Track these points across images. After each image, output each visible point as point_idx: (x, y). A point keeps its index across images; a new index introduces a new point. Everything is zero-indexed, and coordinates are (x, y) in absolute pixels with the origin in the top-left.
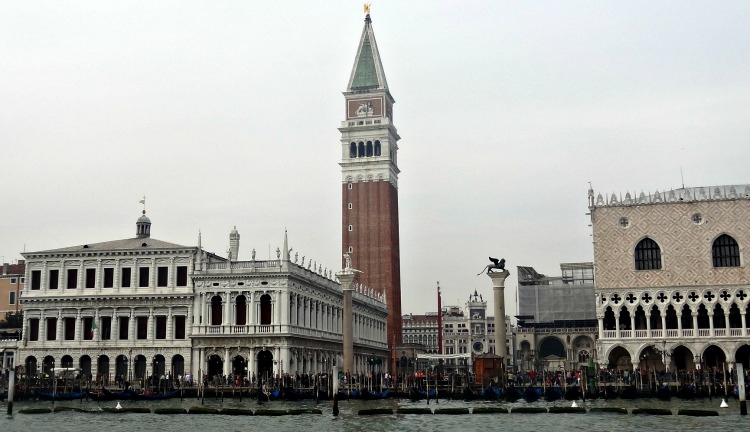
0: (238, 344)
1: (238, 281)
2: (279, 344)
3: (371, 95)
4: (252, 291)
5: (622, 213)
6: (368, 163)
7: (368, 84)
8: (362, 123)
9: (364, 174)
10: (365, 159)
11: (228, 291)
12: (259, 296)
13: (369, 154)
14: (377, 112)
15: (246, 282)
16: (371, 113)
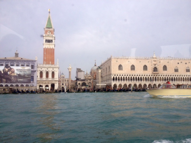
0: (47, 82)
1: (47, 68)
2: (56, 82)
3: (51, 29)
4: (50, 70)
5: (117, 60)
6: (50, 44)
7: (50, 27)
8: (48, 35)
9: (49, 46)
10: (49, 43)
11: (44, 70)
12: (52, 72)
13: (50, 42)
14: (52, 33)
15: (49, 69)
16: (50, 33)
